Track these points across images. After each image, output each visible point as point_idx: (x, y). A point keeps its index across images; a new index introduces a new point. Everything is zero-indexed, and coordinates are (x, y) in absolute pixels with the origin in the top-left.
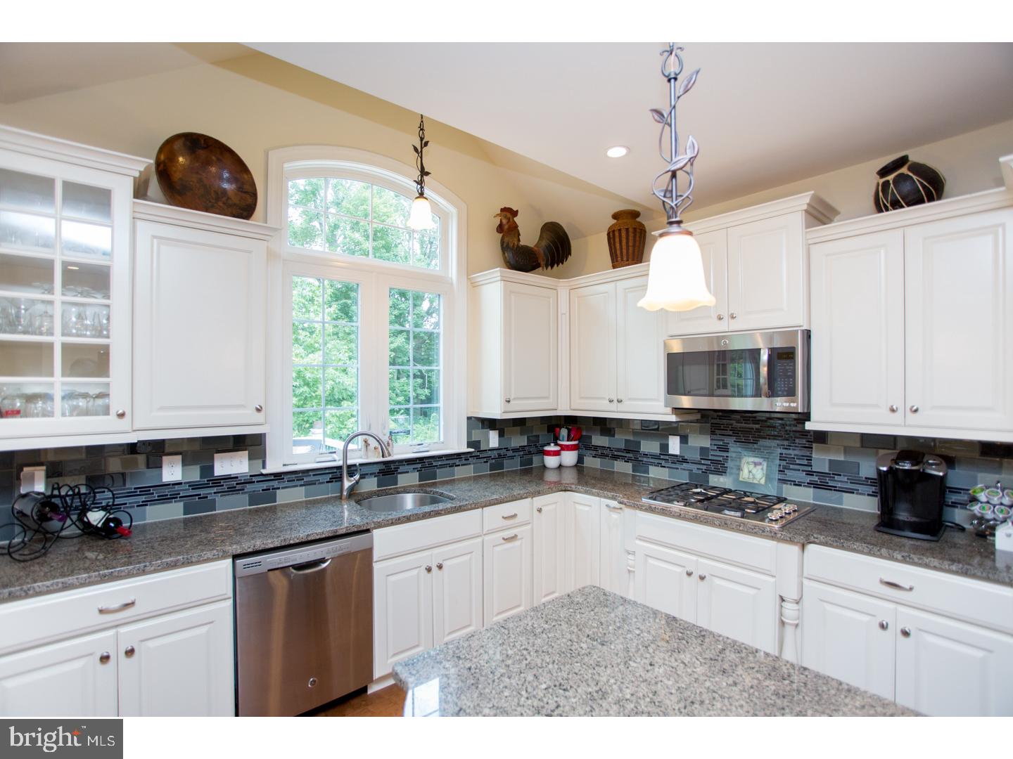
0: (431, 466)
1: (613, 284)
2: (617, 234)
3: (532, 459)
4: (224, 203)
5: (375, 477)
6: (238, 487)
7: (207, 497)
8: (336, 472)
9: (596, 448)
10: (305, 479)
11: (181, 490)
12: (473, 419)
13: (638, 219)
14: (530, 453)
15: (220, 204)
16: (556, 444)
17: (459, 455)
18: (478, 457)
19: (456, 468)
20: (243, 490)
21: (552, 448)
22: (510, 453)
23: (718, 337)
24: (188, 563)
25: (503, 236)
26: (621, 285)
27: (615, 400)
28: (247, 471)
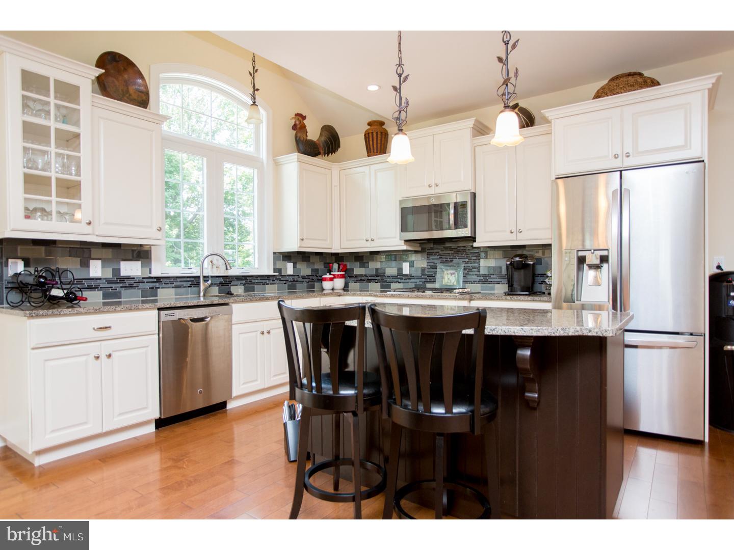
0: (251, 282)
1: (368, 167)
2: (370, 135)
3: (314, 285)
4: (128, 98)
5: (217, 286)
6: (135, 285)
7: (116, 289)
8: (193, 281)
9: (356, 276)
10: (175, 284)
11: (101, 283)
12: (277, 253)
13: (383, 127)
14: (313, 280)
15: (126, 98)
16: (330, 274)
17: (268, 276)
18: (280, 280)
19: (267, 286)
20: (138, 287)
21: (328, 276)
22: (300, 279)
23: (428, 197)
24: (137, 309)
25: (296, 133)
26: (373, 167)
27: (370, 240)
28: (140, 274)
